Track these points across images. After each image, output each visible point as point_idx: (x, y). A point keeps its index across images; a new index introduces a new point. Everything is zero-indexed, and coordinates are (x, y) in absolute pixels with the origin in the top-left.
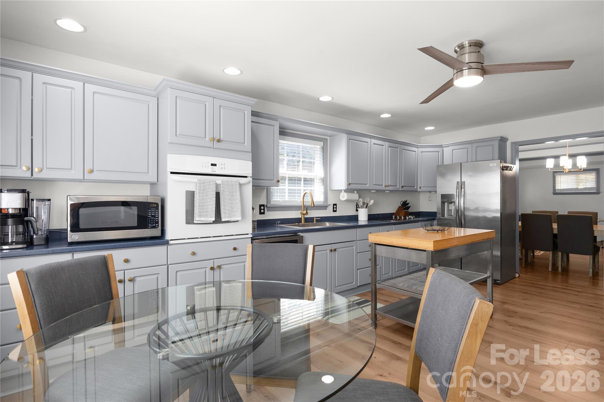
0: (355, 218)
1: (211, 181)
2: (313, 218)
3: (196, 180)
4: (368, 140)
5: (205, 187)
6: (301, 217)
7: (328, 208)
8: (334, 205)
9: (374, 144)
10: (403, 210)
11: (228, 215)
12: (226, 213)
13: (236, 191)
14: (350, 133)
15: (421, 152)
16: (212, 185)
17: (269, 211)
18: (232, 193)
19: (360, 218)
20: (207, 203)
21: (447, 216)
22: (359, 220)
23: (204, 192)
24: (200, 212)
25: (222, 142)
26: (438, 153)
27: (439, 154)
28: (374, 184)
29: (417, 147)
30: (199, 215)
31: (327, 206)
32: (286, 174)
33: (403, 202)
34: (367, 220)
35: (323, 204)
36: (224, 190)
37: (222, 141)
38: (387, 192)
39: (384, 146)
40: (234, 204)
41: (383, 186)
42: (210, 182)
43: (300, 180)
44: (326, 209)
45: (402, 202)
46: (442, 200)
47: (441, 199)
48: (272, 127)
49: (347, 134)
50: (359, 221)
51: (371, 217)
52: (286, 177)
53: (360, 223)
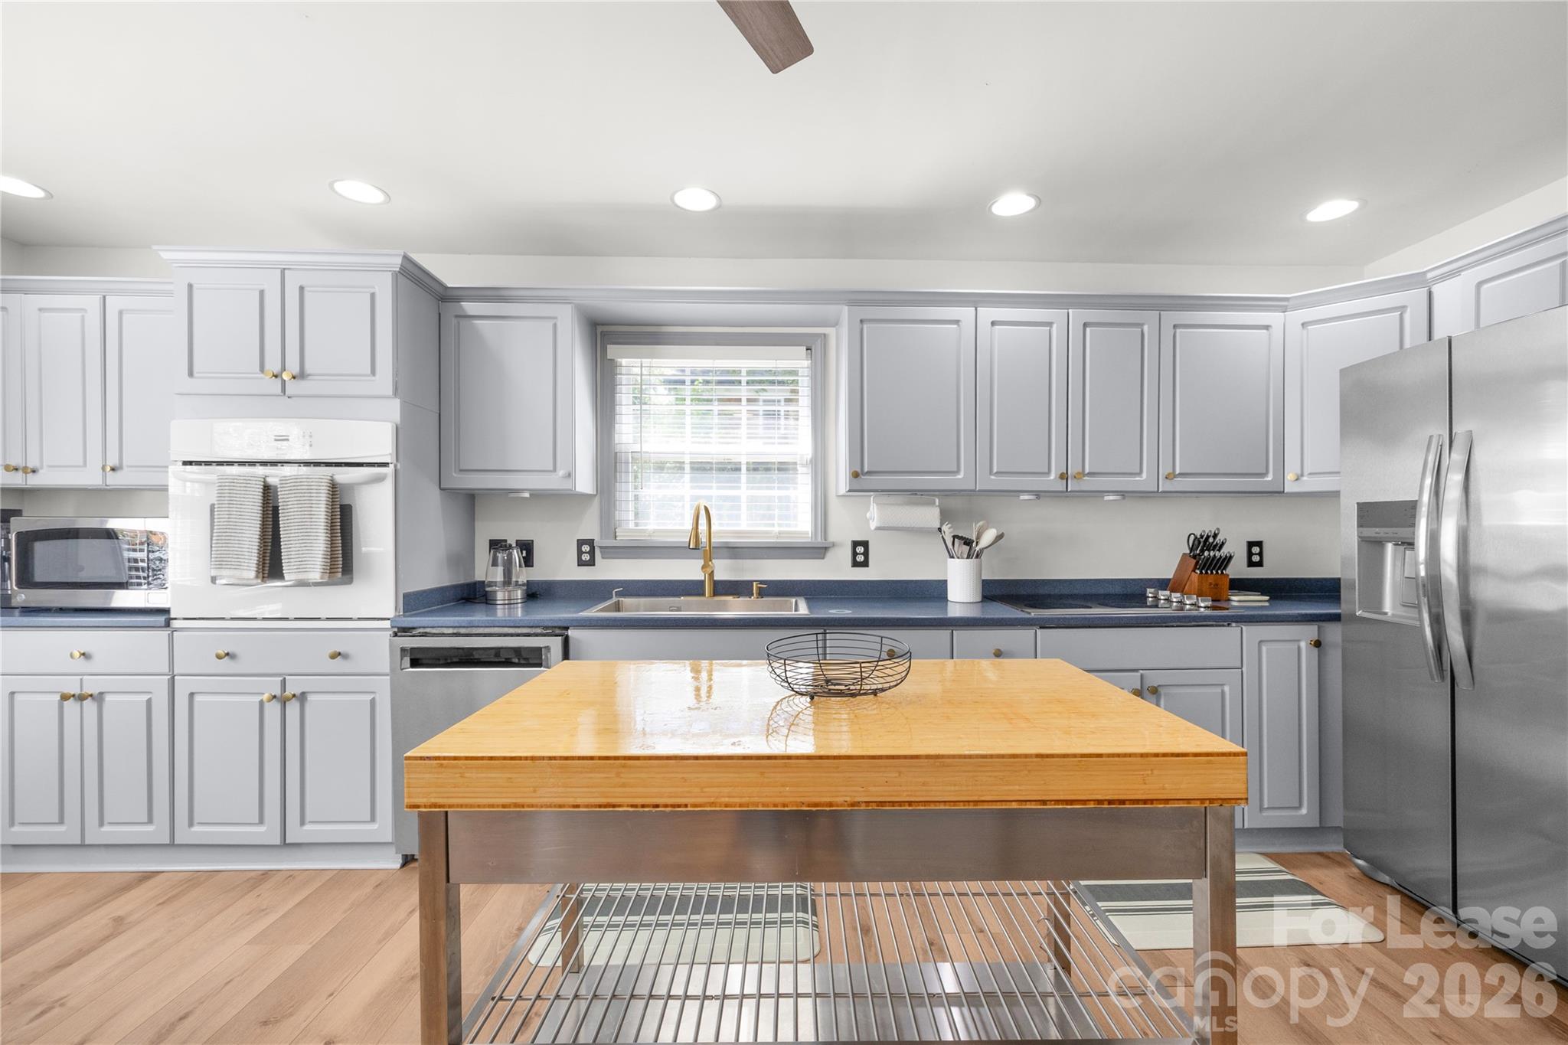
0: (936, 591)
1: (252, 478)
2: (751, 582)
3: (214, 477)
4: (965, 313)
5: (235, 495)
6: (703, 579)
7: (830, 555)
8: (855, 544)
9: (993, 323)
10: (1194, 571)
11: (295, 567)
12: (292, 560)
13: (318, 502)
14: (858, 299)
15: (1303, 324)
16: (253, 489)
17: (606, 558)
18: (309, 509)
19: (952, 595)
20: (240, 535)
21: (1394, 607)
22: (949, 599)
23: (231, 506)
24: (219, 556)
25: (310, 377)
26: (1401, 316)
27: (1407, 317)
28: (995, 471)
29: (1281, 305)
30: (217, 563)
31: (826, 549)
32: (683, 453)
33: (1196, 538)
34: (979, 599)
35: (810, 540)
36: (287, 500)
37: (309, 375)
38: (1111, 498)
39: (1055, 326)
40: (313, 538)
41: (1052, 477)
42: (248, 482)
43: (738, 469)
44: (823, 558)
45: (1192, 538)
46: (1361, 529)
47: (1358, 527)
48: (549, 324)
49: (853, 303)
50: (949, 603)
51: (994, 592)
52: (683, 462)
53: (954, 612)
